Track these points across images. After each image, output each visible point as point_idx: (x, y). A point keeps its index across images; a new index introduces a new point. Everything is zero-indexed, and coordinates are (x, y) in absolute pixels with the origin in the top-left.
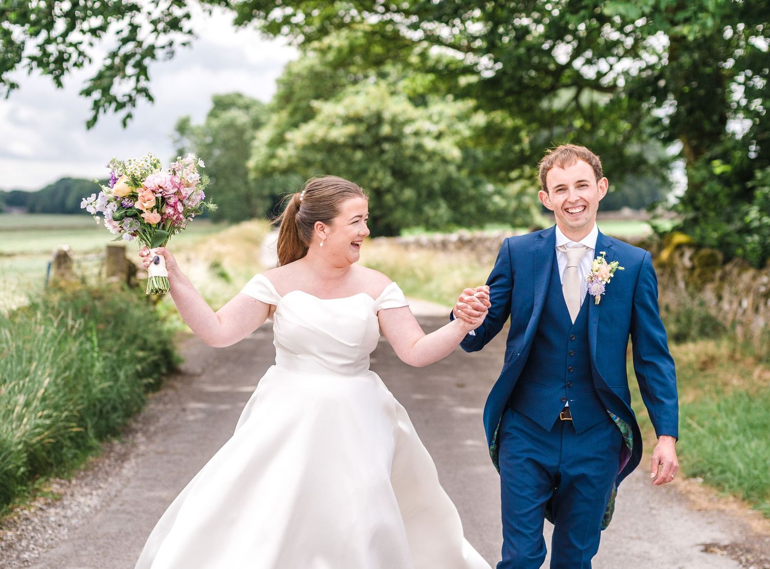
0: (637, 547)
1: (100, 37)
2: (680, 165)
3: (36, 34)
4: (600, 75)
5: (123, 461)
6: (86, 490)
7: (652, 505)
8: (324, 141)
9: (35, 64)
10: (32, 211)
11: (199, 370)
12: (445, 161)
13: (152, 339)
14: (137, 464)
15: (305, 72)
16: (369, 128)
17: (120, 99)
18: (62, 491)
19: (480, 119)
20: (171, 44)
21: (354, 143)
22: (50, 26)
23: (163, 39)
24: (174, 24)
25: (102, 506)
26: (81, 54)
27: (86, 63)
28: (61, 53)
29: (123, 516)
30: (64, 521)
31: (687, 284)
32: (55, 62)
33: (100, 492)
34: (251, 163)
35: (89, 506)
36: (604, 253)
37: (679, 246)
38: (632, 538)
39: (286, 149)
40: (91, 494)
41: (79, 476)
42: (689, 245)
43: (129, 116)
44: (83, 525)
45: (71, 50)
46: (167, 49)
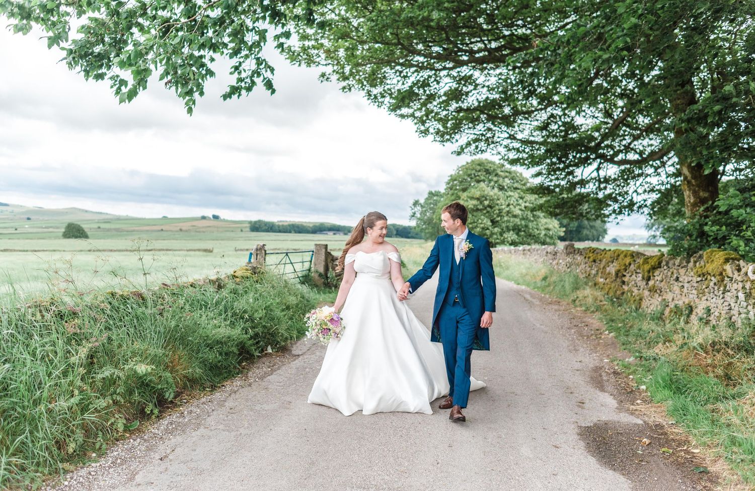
36: (468, 241)
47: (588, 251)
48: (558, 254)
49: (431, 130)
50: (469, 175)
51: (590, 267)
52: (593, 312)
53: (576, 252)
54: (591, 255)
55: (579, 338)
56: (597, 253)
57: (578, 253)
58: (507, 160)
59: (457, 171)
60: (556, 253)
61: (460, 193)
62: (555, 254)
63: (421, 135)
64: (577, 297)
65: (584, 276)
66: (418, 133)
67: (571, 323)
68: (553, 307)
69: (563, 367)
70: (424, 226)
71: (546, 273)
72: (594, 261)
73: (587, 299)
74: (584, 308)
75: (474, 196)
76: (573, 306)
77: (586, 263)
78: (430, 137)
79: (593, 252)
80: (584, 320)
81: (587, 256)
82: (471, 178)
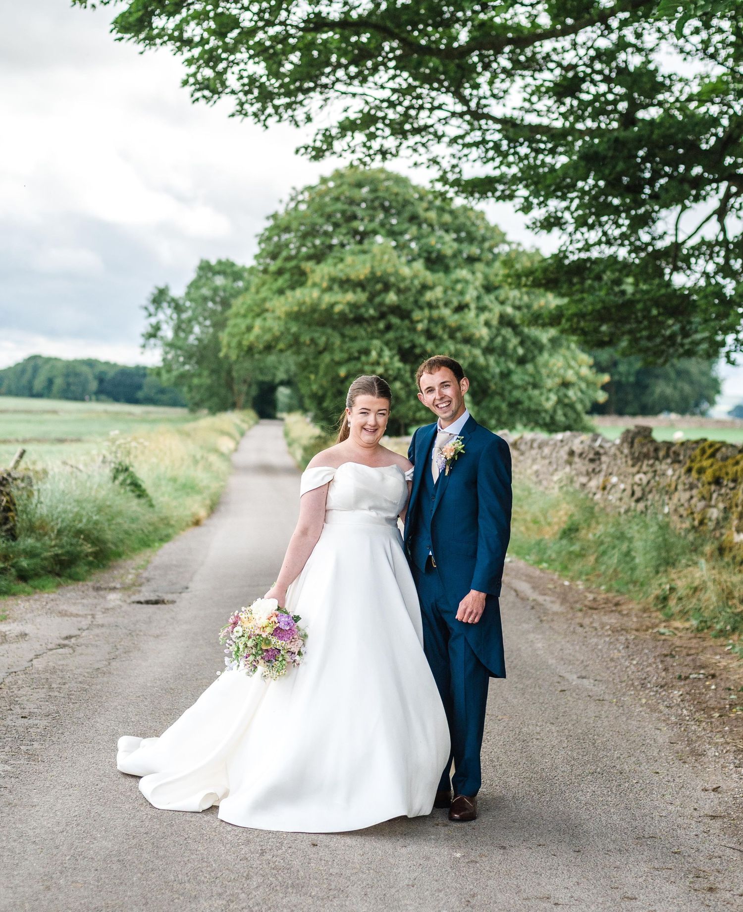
36: (462, 437)
47: (698, 452)
48: (604, 458)
49: (232, 80)
50: (329, 217)
51: (703, 498)
52: (722, 633)
53: (661, 454)
54: (706, 463)
55: (697, 716)
56: (725, 459)
57: (667, 456)
58: (457, 183)
59: (292, 205)
60: (597, 454)
61: (308, 266)
62: (595, 459)
63: (198, 94)
64: (672, 589)
65: (687, 524)
66: (189, 89)
67: (666, 670)
68: (605, 619)
69: (670, 807)
70: (187, 367)
71: (571, 516)
72: (717, 481)
73: (704, 596)
74: (694, 623)
75: (353, 276)
76: (661, 616)
77: (692, 487)
78: (228, 103)
79: (713, 455)
80: (702, 658)
81: (696, 466)
82: (336, 225)
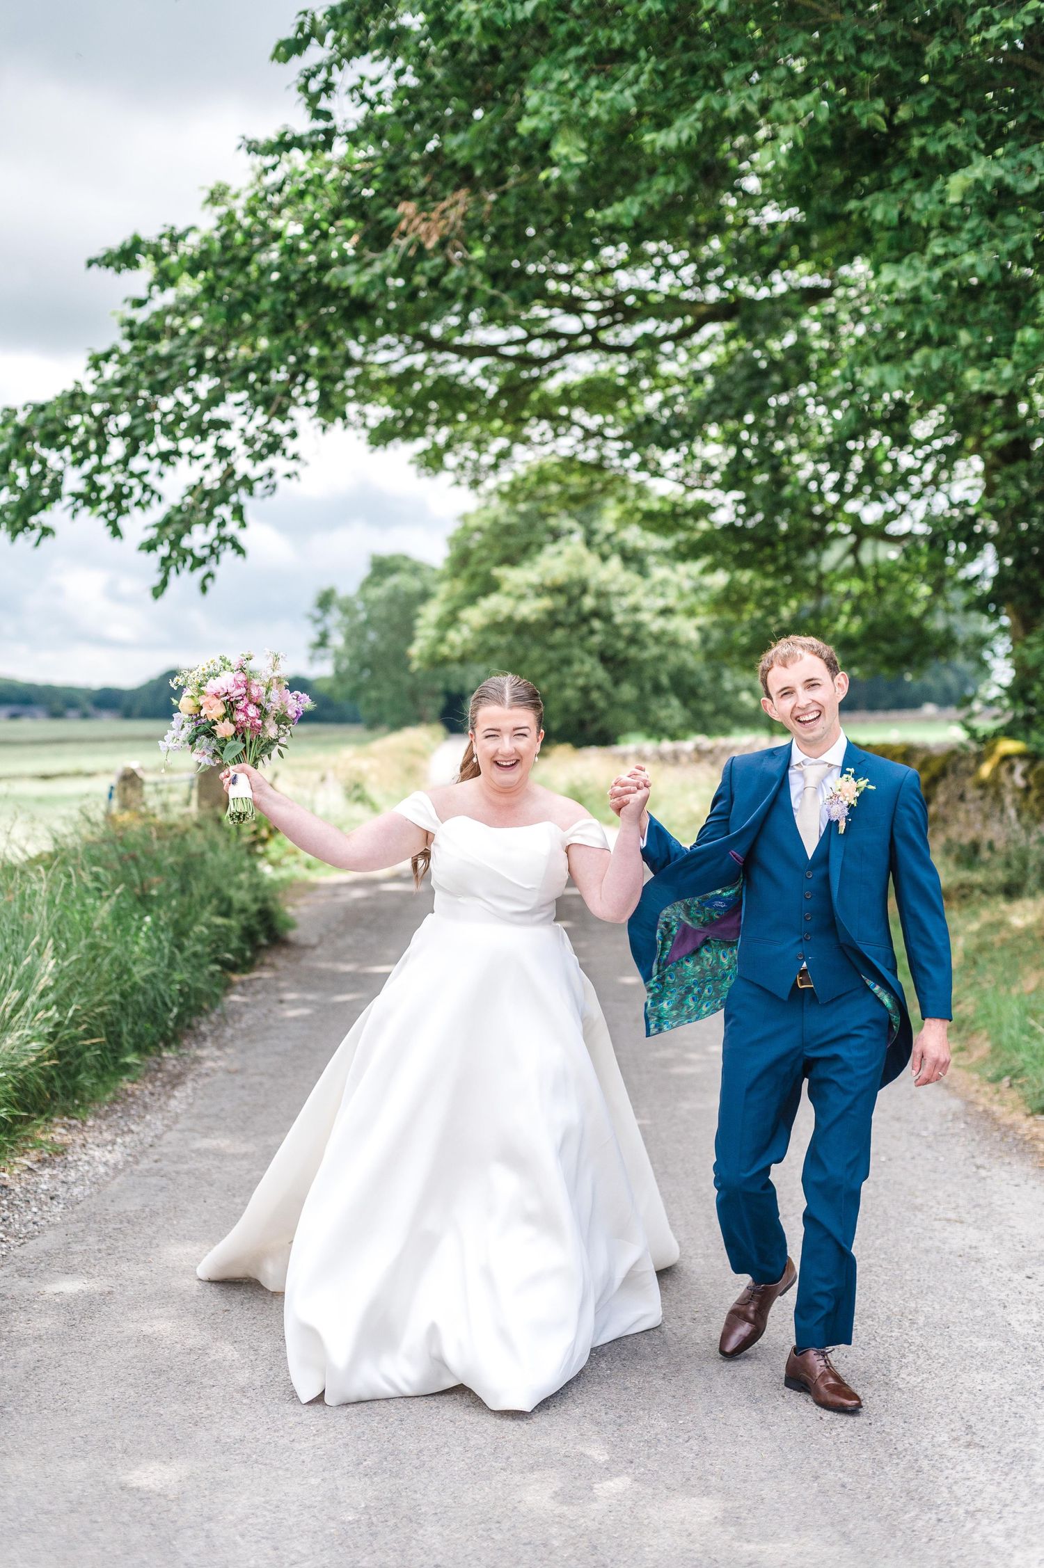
0: (959, 1238)
1: (173, 464)
2: (1003, 645)
3: (79, 463)
4: (890, 517)
5: (174, 1087)
6: (108, 1136)
7: (979, 1161)
8: (510, 619)
9: (80, 503)
10: (128, 714)
11: (314, 940)
12: (674, 644)
13: (240, 897)
14: (194, 1089)
15: (487, 525)
16: (571, 601)
17: (199, 553)
18: (68, 1139)
19: (720, 579)
20: (270, 475)
21: (552, 620)
22: (102, 450)
23: (261, 468)
24: (274, 446)
25: (127, 1162)
26: (145, 487)
27: (155, 500)
28: (118, 486)
29: (153, 1181)
30: (61, 1191)
31: (1019, 813)
32: (109, 499)
33: (128, 1139)
34: (415, 650)
35: (106, 1164)
36: (852, 770)
37: (1006, 758)
38: (948, 1220)
39: (459, 631)
40: (114, 1143)
41: (102, 1113)
42: (1022, 756)
43: (210, 575)
44: (90, 1196)
45: (133, 482)
46: (266, 481)
